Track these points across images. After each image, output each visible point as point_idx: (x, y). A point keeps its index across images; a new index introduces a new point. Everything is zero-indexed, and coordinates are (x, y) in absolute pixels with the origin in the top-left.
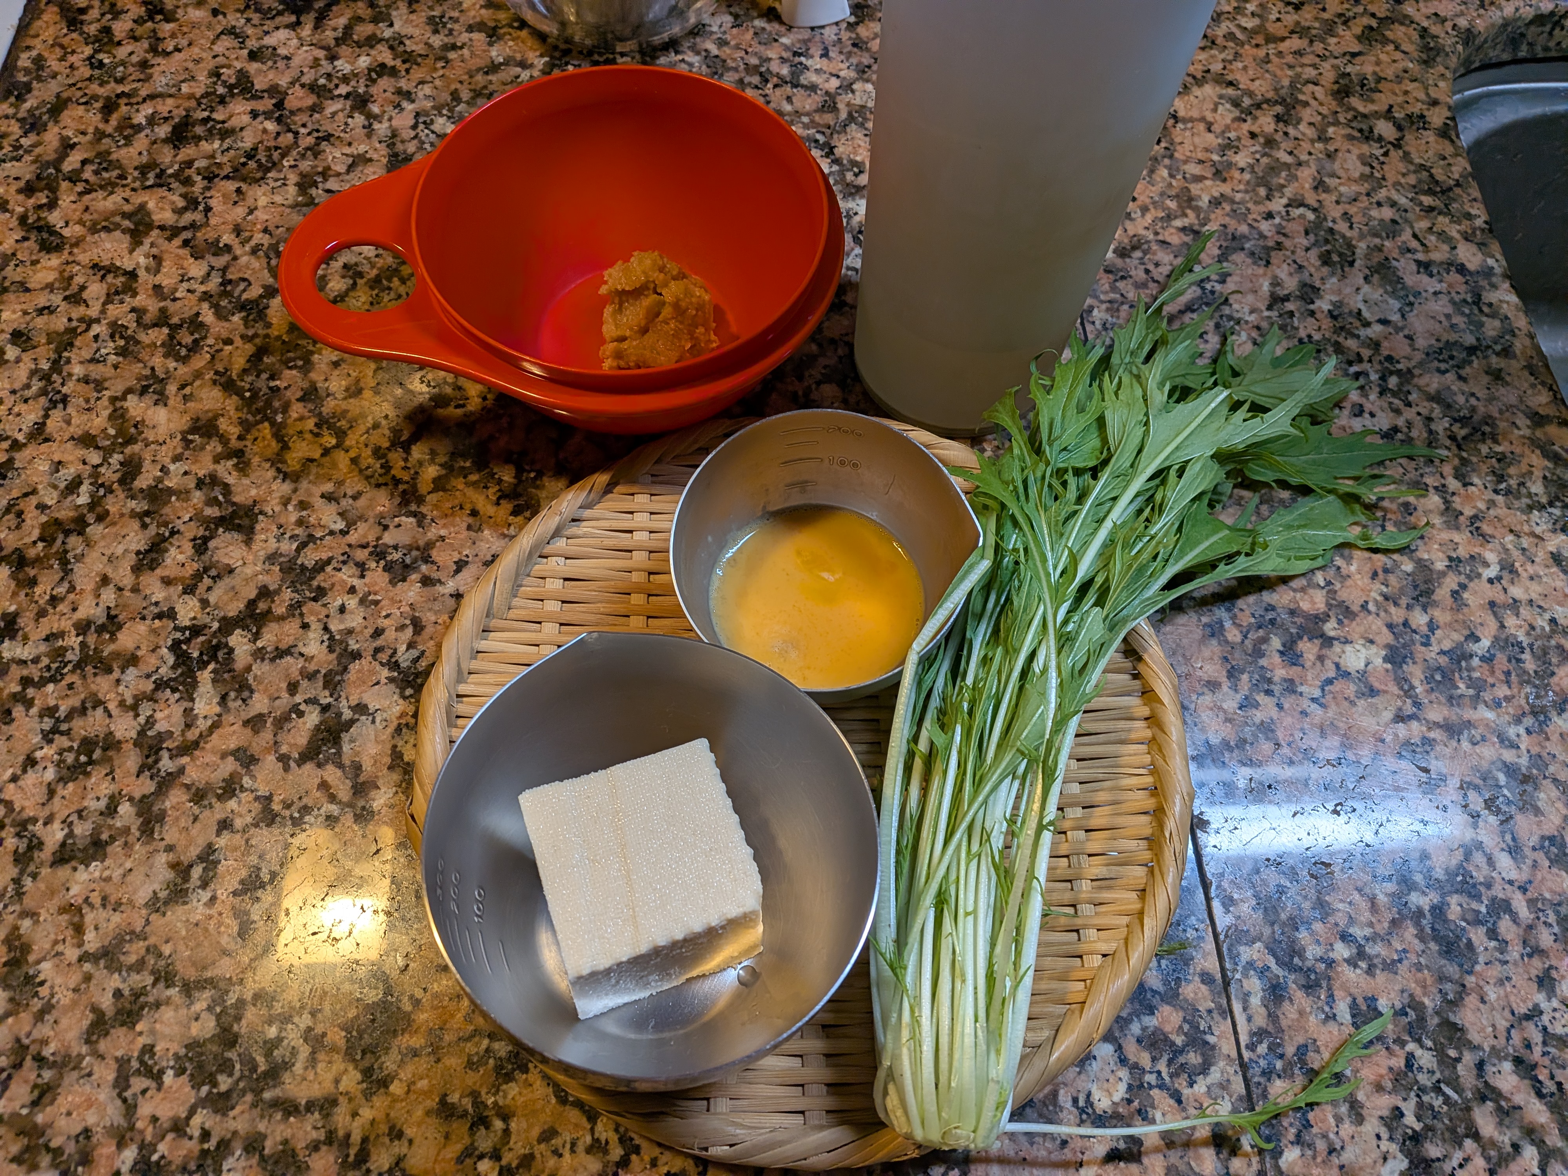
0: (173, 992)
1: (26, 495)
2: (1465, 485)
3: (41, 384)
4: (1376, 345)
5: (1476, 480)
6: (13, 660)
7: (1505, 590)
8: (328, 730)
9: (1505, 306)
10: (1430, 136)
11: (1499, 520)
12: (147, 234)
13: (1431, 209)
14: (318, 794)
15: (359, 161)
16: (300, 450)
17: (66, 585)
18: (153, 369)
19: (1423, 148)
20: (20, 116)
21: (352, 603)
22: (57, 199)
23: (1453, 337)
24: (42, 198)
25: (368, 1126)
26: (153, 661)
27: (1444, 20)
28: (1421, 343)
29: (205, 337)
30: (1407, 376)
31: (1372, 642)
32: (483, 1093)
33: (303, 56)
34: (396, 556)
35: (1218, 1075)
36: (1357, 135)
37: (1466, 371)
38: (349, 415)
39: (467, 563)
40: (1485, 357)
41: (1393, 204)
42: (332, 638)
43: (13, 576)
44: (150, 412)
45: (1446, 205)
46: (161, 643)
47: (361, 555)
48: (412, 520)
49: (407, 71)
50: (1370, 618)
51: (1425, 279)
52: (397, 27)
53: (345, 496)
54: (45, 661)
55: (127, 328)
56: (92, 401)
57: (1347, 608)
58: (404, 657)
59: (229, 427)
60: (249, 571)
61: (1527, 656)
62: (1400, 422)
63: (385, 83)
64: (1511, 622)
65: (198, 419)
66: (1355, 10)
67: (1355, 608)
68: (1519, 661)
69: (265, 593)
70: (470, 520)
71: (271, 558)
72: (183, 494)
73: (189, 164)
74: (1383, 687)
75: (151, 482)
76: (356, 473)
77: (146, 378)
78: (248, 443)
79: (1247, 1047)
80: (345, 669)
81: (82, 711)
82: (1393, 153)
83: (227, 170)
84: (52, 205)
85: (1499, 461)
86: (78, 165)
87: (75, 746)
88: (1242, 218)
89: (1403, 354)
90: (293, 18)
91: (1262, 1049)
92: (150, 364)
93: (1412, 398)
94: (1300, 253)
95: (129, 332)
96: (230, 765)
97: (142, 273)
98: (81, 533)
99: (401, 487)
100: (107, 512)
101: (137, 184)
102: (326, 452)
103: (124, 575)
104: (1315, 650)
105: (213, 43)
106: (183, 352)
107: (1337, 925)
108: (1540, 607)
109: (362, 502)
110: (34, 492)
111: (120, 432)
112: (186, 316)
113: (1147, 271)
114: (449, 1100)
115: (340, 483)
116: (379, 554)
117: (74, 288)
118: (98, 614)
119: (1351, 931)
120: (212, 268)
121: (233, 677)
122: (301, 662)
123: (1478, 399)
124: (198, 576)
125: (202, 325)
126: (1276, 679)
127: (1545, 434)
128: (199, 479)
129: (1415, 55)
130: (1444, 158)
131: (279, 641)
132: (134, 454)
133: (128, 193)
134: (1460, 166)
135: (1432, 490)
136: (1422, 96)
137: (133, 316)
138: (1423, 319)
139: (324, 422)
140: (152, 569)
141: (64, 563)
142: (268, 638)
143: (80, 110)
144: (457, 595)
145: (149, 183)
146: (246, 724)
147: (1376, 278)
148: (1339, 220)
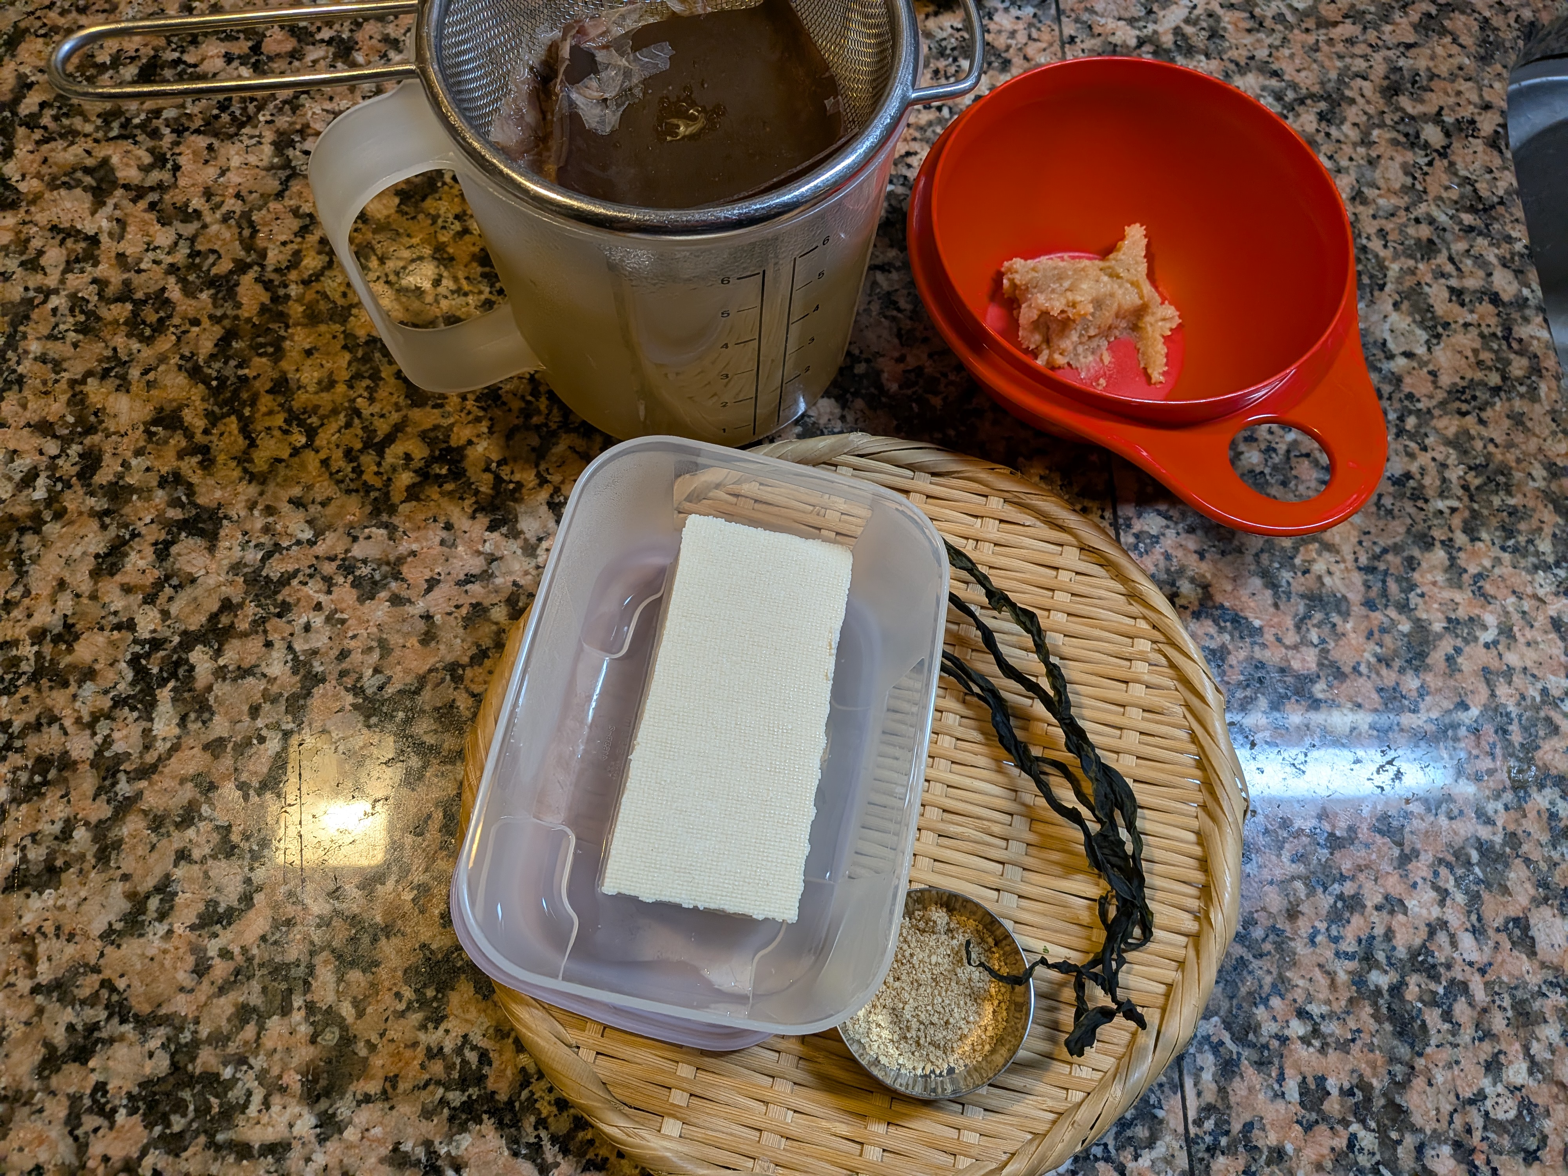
0: (127, 1028)
2: (1473, 540)
5: (1484, 535)
7: (1500, 656)
9: (1535, 342)
10: (1478, 144)
11: (1503, 580)
12: (110, 193)
13: (1471, 229)
16: (268, 448)
17: (20, 589)
18: (115, 349)
19: (1469, 158)
21: (318, 620)
22: (13, 147)
23: (1479, 375)
26: (111, 676)
27: (1507, 11)
28: (1445, 380)
29: (170, 317)
30: (1425, 415)
31: (1359, 706)
32: (436, 1142)
34: (365, 571)
35: (1163, 1150)
36: (1402, 139)
37: (1487, 415)
38: (321, 412)
39: (439, 581)
40: (1509, 400)
41: (1432, 221)
42: (295, 659)
44: (111, 399)
45: (1487, 226)
46: (120, 656)
47: (328, 568)
48: (382, 531)
50: (1361, 681)
51: (1456, 308)
53: (313, 502)
55: (88, 301)
56: (50, 384)
57: (1338, 668)
58: (370, 682)
59: (194, 420)
60: (212, 581)
61: (1514, 728)
62: (1414, 468)
63: (371, 28)
64: (1503, 691)
65: (162, 409)
67: (1347, 669)
68: (1505, 732)
69: (227, 605)
70: (444, 534)
71: (235, 568)
72: (144, 493)
73: (157, 113)
75: (111, 478)
76: (326, 477)
77: (108, 358)
78: (214, 438)
79: (1194, 1122)
80: (309, 693)
81: (37, 727)
82: (1437, 163)
83: (198, 122)
85: (1510, 514)
86: (35, 109)
87: (30, 764)
89: (1424, 391)
91: (1209, 1125)
92: (112, 344)
93: (1430, 441)
95: (90, 306)
96: (189, 791)
97: (104, 239)
98: (37, 531)
99: (373, 495)
100: (65, 509)
101: (100, 135)
102: (296, 452)
103: (82, 580)
106: (148, 332)
107: (1295, 1001)
108: (1534, 676)
109: (330, 510)
111: (80, 420)
112: (151, 290)
114: (402, 1148)
115: (309, 488)
116: (348, 567)
117: (31, 252)
118: (55, 622)
119: (1309, 1008)
120: (180, 236)
121: (193, 698)
122: (263, 684)
123: (1496, 446)
124: (159, 585)
125: (167, 301)
127: (1561, 486)
128: (162, 477)
129: (1473, 49)
130: (1491, 171)
131: (242, 659)
132: (93, 445)
133: (90, 145)
134: (1508, 180)
135: (1438, 544)
136: (1475, 98)
137: (94, 288)
138: (1449, 353)
139: (295, 418)
140: (112, 575)
141: (20, 564)
142: (231, 656)
143: (39, 43)
144: (427, 617)
145: (112, 134)
146: (206, 747)
147: (1405, 305)
148: (1373, 238)
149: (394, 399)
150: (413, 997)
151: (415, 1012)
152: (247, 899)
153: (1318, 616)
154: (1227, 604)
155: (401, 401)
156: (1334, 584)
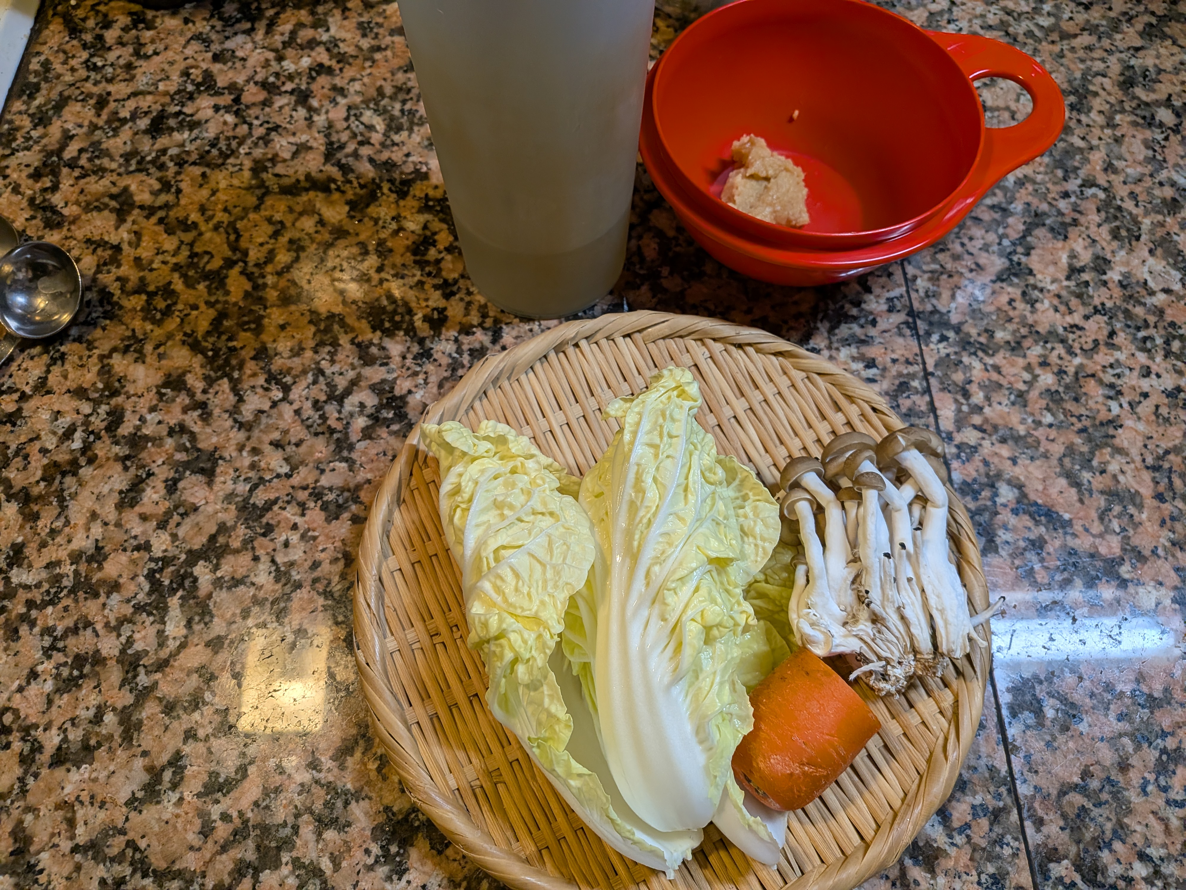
1: (31, 440)
4: (1160, 312)
6: (20, 585)
12: (129, 213)
15: (301, 149)
16: (253, 402)
17: (62, 520)
18: (133, 330)
20: (30, 112)
21: (294, 538)
22: (59, 183)
24: (47, 182)
26: (132, 588)
29: (175, 303)
31: (1161, 584)
33: (256, 57)
34: (330, 497)
36: (1141, 121)
38: (294, 372)
42: (278, 570)
43: (21, 511)
44: (131, 368)
46: (139, 572)
47: (302, 495)
48: (344, 465)
49: (341, 70)
50: (1160, 561)
52: (333, 31)
53: (289, 443)
54: (46, 586)
55: (113, 295)
56: (85, 359)
57: (1140, 552)
58: (337, 587)
59: (195, 382)
60: (210, 509)
63: (323, 80)
65: (170, 375)
66: (1137, 9)
67: (1147, 553)
69: (223, 528)
71: (229, 497)
72: (157, 441)
73: (164, 151)
75: (131, 430)
76: (299, 422)
77: (129, 338)
78: (211, 396)
80: (289, 597)
81: (75, 631)
82: (1172, 137)
83: (194, 157)
84: (55, 187)
86: (75, 154)
87: (69, 661)
88: (1044, 197)
90: (248, 25)
92: (131, 327)
94: (1093, 228)
95: (115, 298)
96: (194, 681)
97: (125, 247)
98: (75, 474)
99: (336, 436)
100: (96, 456)
101: (122, 170)
102: (274, 404)
103: (109, 511)
104: (1113, 591)
105: (184, 47)
106: (158, 316)
109: (303, 449)
110: (38, 438)
111: (107, 386)
112: (160, 284)
113: (963, 245)
115: (286, 432)
116: (317, 495)
118: (88, 546)
120: (182, 242)
121: (197, 604)
122: (252, 591)
124: (168, 514)
125: (173, 292)
128: (171, 428)
131: (235, 571)
132: (117, 406)
133: (115, 177)
137: (117, 284)
139: (272, 378)
140: (132, 506)
141: (61, 500)
142: (226, 569)
143: (78, 107)
145: (132, 168)
146: (207, 645)
147: (1159, 251)
148: (1126, 199)
149: (350, 360)
150: (380, 853)
151: (382, 865)
152: (243, 771)
153: (1117, 509)
154: (1040, 501)
155: (356, 361)
156: (1127, 481)
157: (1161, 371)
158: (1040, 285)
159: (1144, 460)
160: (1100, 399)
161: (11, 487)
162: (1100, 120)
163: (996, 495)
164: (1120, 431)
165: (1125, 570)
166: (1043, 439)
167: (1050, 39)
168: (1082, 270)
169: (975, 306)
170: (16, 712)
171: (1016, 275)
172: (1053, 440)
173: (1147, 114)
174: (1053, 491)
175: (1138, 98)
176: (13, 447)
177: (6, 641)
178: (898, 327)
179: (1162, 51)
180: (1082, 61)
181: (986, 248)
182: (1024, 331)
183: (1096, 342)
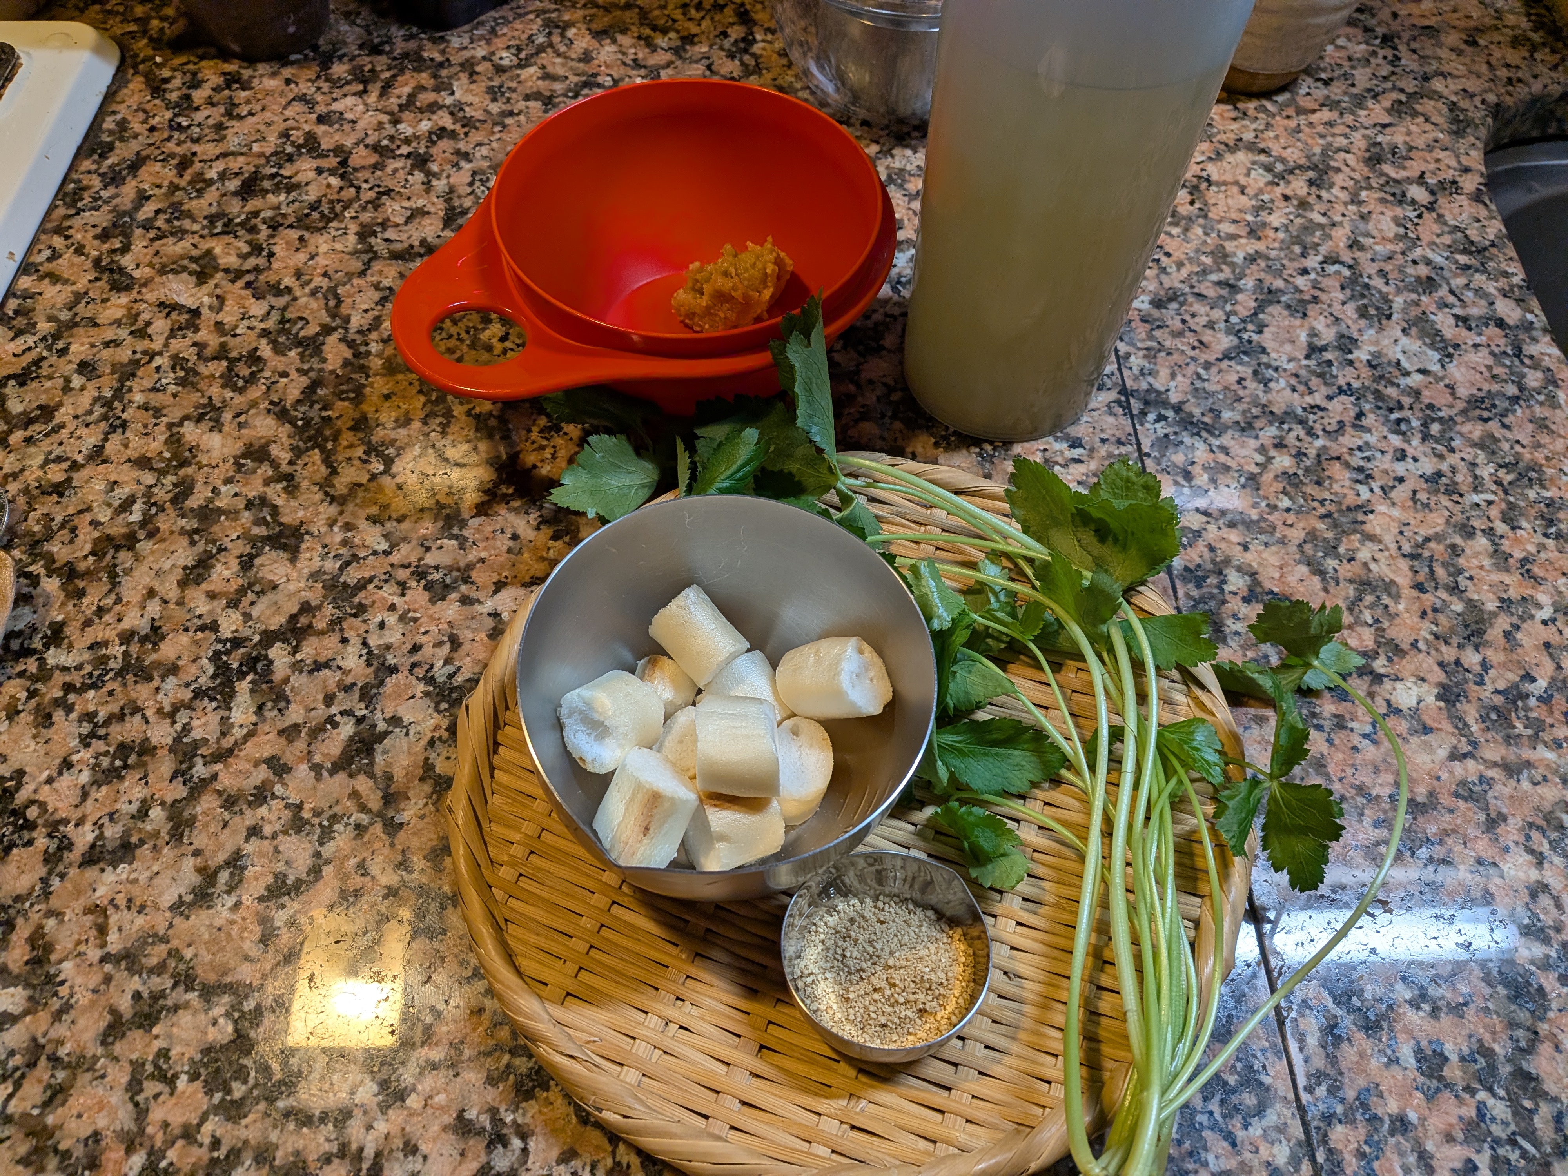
0: (192, 996)
1: (81, 512)
2: (1513, 528)
3: (103, 410)
4: (1416, 393)
5: (1524, 524)
6: (57, 667)
7: (1560, 632)
8: (362, 741)
9: (1547, 358)
10: (1463, 200)
11: (1551, 563)
12: (211, 276)
13: (1467, 267)
14: (348, 803)
15: (419, 213)
16: (348, 475)
17: (113, 597)
18: (210, 398)
19: (1457, 211)
20: (101, 171)
21: (392, 619)
22: (130, 244)
23: (1495, 387)
24: (117, 244)
25: (381, 1140)
26: (193, 670)
27: (1472, 96)
28: (1463, 392)
29: (262, 370)
30: (1448, 423)
31: (1423, 680)
32: (502, 1110)
33: (368, 120)
34: (436, 576)
35: (1275, 1118)
36: (1390, 198)
37: (1509, 420)
38: (398, 444)
39: (506, 584)
40: (1529, 407)
41: (1428, 262)
42: (370, 653)
43: (63, 587)
44: (205, 437)
45: (1482, 264)
46: (203, 654)
47: (402, 574)
48: (454, 542)
49: (466, 134)
50: (1421, 656)
51: (1463, 332)
52: (458, 95)
53: (390, 518)
54: (88, 668)
55: (188, 360)
56: (150, 427)
57: (1397, 646)
58: (440, 673)
59: (281, 453)
60: (292, 587)
62: (1444, 467)
63: (445, 144)
65: (251, 445)
66: (1384, 86)
67: (1405, 646)
69: (306, 608)
70: (511, 543)
71: (315, 576)
72: (232, 514)
73: (256, 214)
74: (1435, 725)
75: (202, 502)
76: (402, 497)
77: (204, 406)
78: (298, 468)
79: (1305, 1088)
80: (382, 683)
81: (120, 717)
82: (1426, 215)
83: (291, 219)
84: (125, 249)
85: (1548, 505)
86: (152, 215)
87: (112, 750)
88: (1278, 273)
89: (1443, 402)
90: (361, 87)
91: (1321, 1091)
92: (208, 394)
93: (1455, 444)
94: (1337, 306)
95: (190, 364)
96: (263, 773)
97: (205, 311)
98: (131, 548)
99: (446, 512)
100: (158, 530)
101: (206, 232)
102: (373, 477)
103: (170, 588)
104: (1365, 687)
105: (285, 108)
106: (241, 383)
109: (406, 525)
110: (89, 509)
111: (176, 455)
112: (245, 350)
113: (1184, 322)
114: (467, 1115)
115: (386, 507)
116: (420, 574)
117: (140, 323)
118: (143, 626)
120: (272, 307)
121: (271, 688)
122: (338, 675)
123: (1523, 446)
124: (242, 591)
125: (259, 359)
126: (1326, 714)
128: (249, 501)
129: (1446, 126)
130: (1479, 221)
131: (318, 654)
132: (187, 476)
133: (196, 239)
134: (1495, 228)
135: (1479, 533)
136: (1453, 163)
137: (194, 350)
138: (1463, 370)
139: (372, 450)
140: (198, 583)
141: (113, 576)
142: (307, 652)
144: (496, 615)
145: (217, 230)
146: (281, 733)
147: (1414, 331)
148: (1375, 277)
149: (467, 432)
152: (316, 871)
153: (1369, 599)
154: (1276, 590)
155: (472, 434)
156: (1381, 569)
157: (1417, 454)
158: (1275, 364)
159: (1400, 548)
160: (1347, 483)
161: (54, 562)
162: (1344, 196)
163: (1224, 582)
164: (1371, 516)
165: (1380, 665)
166: (1279, 524)
167: (1284, 114)
168: (1324, 349)
169: (1199, 384)
170: (42, 805)
171: (1245, 353)
172: (1291, 526)
173: (1397, 191)
174: (1292, 579)
175: (1387, 175)
176: (59, 519)
177: (36, 727)
178: (1108, 406)
179: (1413, 128)
180: (1322, 136)
181: (1211, 325)
182: (1255, 411)
183: (1341, 423)
